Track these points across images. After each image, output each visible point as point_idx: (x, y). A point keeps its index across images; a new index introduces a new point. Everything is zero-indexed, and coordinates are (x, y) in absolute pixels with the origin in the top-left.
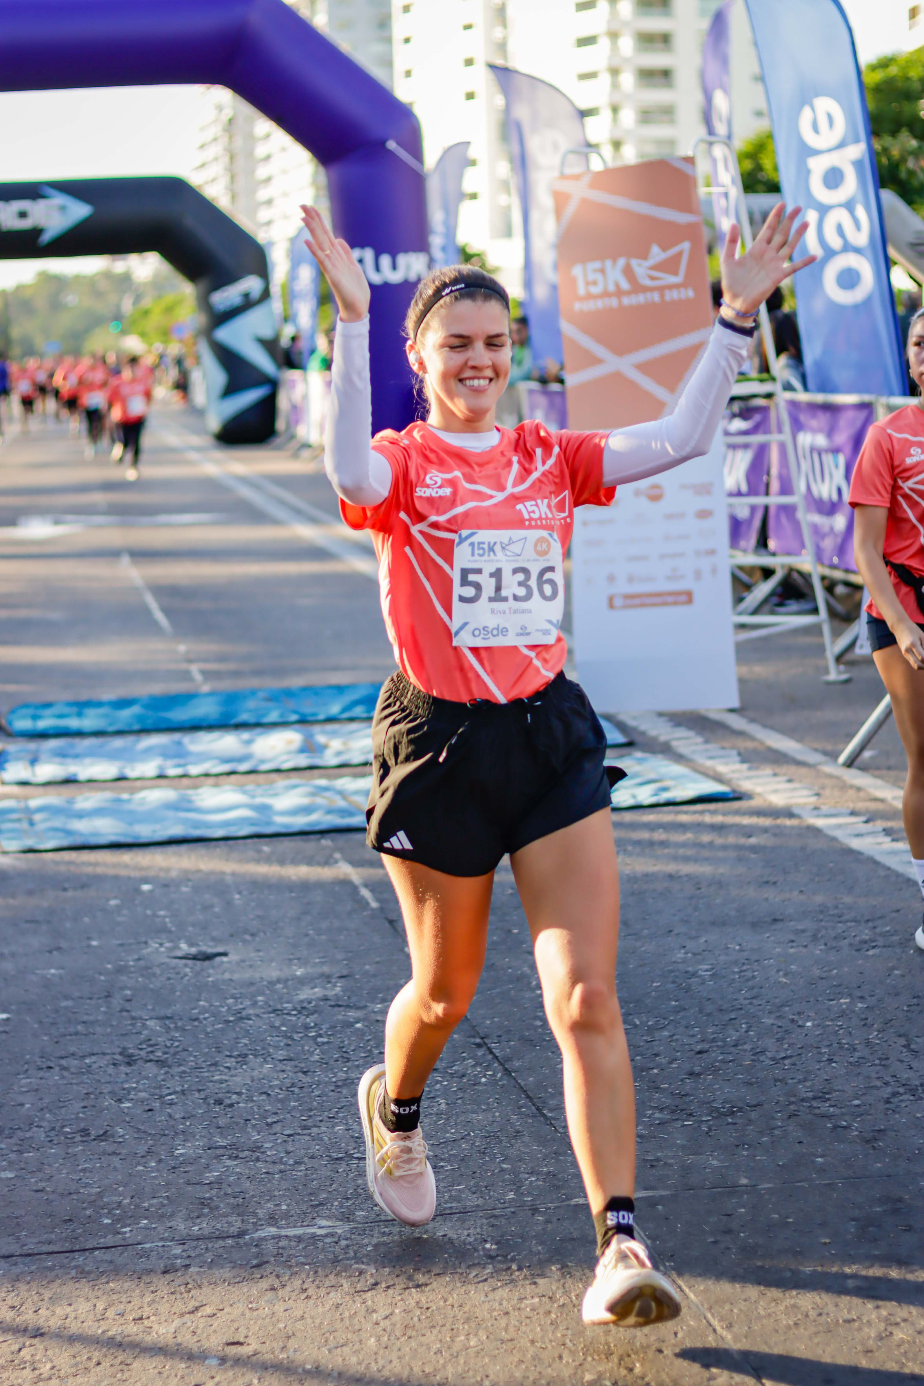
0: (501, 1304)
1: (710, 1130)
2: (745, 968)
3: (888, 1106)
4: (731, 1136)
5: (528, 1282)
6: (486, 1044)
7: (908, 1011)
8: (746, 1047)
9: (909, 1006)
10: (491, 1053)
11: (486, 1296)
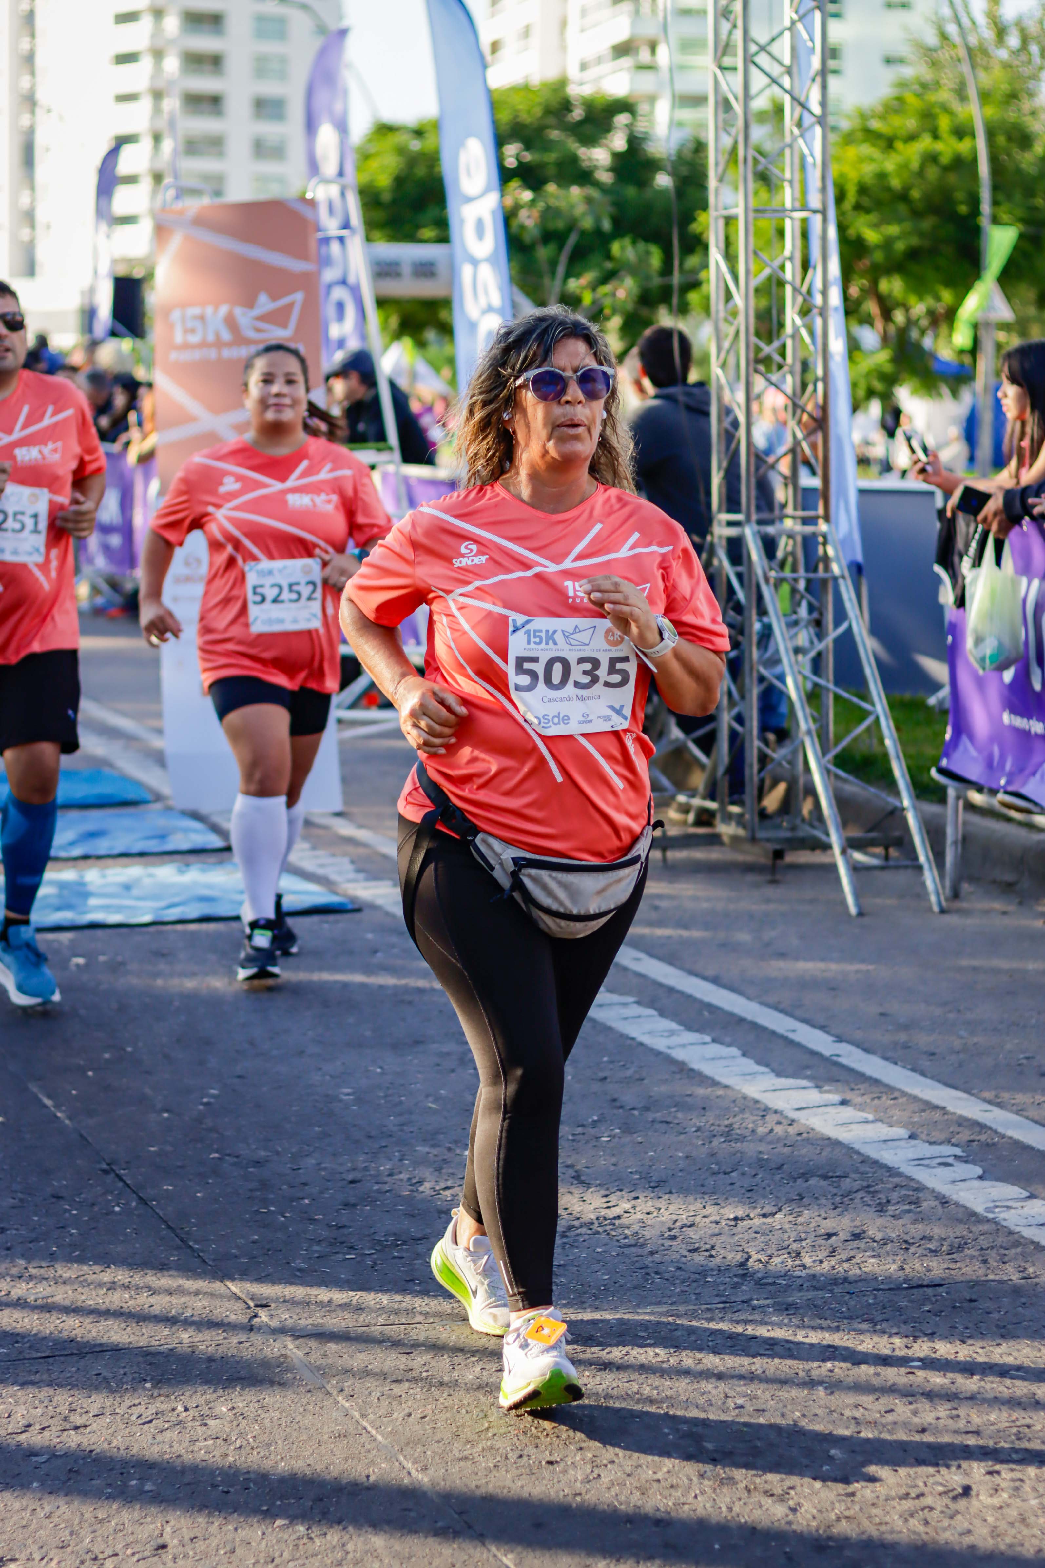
0: (171, 1447)
1: (375, 1264)
2: (390, 1092)
3: (565, 1240)
4: (399, 1271)
5: (198, 1423)
6: (113, 1171)
7: (573, 1140)
8: (402, 1176)
9: (574, 1135)
10: (121, 1179)
11: (154, 1438)
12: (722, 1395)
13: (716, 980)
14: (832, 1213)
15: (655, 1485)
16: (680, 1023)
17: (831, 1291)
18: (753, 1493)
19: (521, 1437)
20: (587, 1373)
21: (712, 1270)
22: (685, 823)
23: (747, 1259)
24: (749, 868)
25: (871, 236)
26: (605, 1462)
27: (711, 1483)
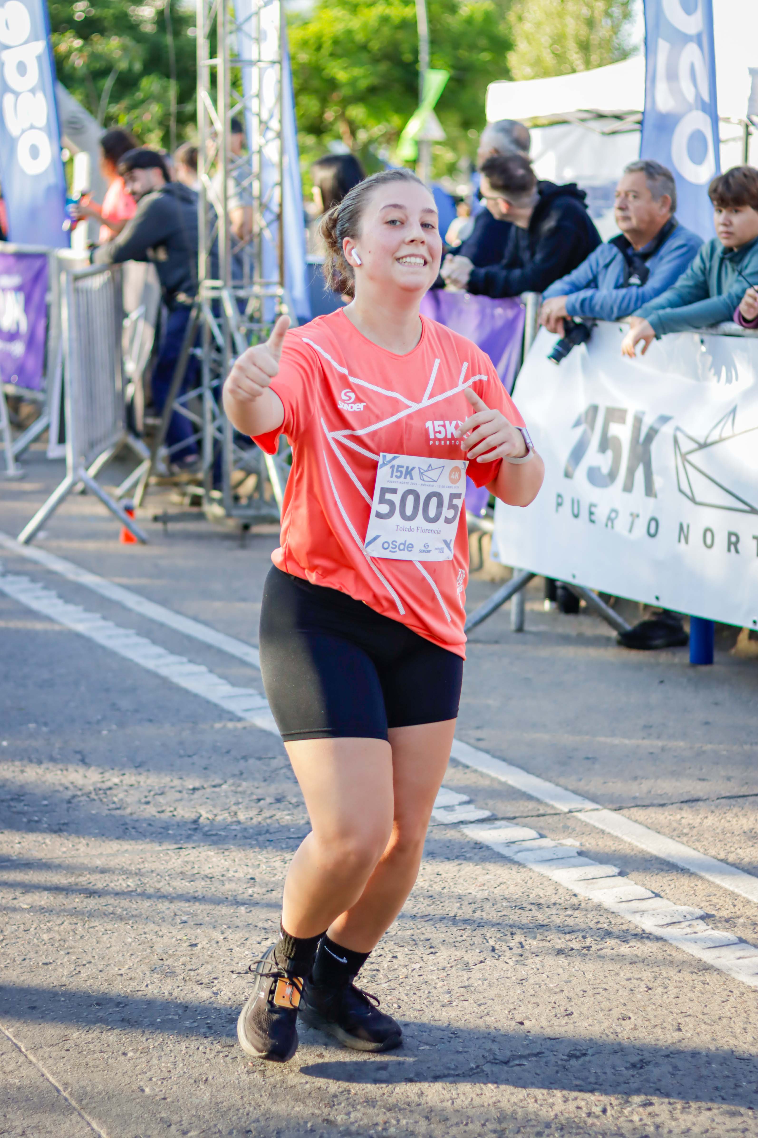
12: (172, 914)
13: (196, 619)
14: (263, 784)
15: (119, 978)
16: (166, 648)
17: (256, 840)
18: (188, 983)
19: (26, 946)
20: (77, 900)
21: (173, 825)
22: (181, 505)
23: (199, 818)
24: (226, 537)
25: (342, 75)
26: (84, 962)
27: (159, 976)
